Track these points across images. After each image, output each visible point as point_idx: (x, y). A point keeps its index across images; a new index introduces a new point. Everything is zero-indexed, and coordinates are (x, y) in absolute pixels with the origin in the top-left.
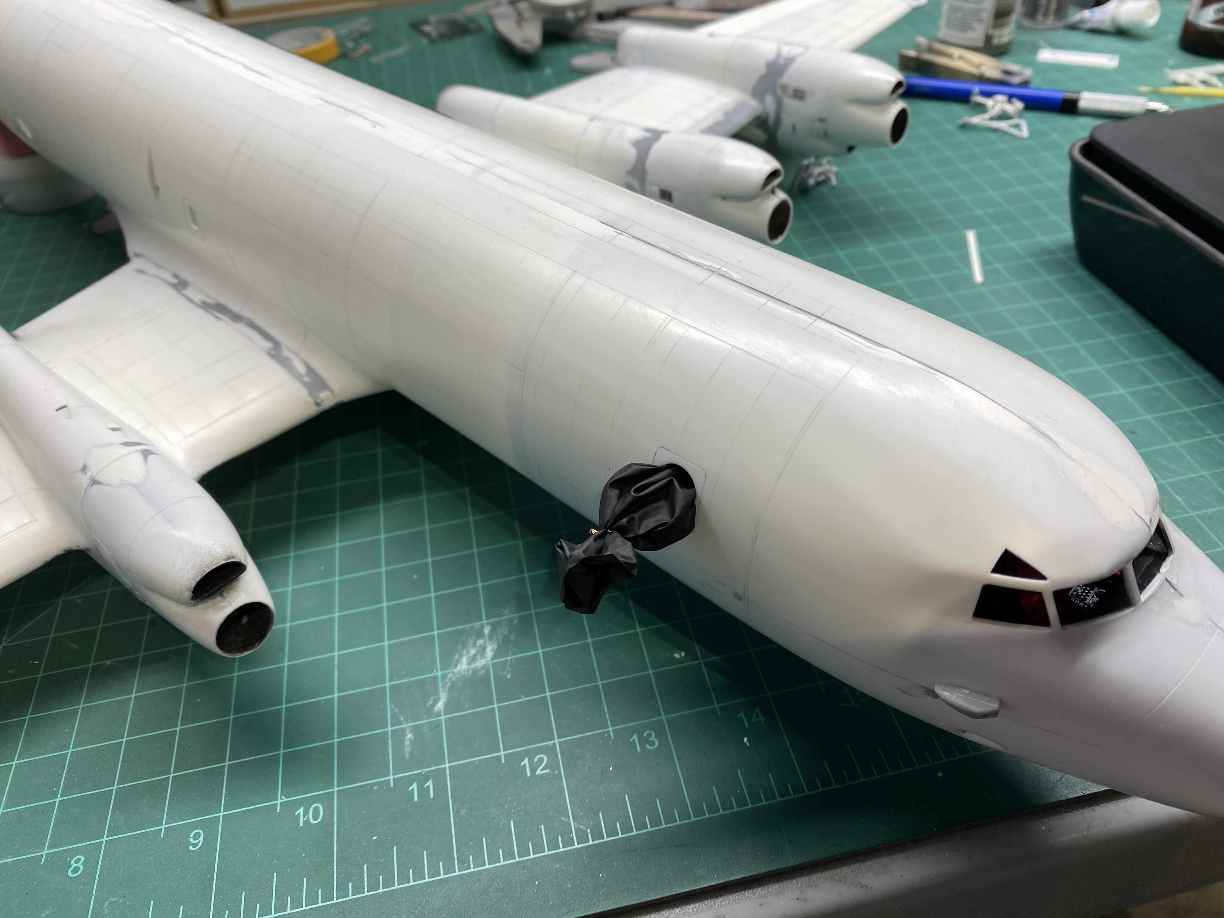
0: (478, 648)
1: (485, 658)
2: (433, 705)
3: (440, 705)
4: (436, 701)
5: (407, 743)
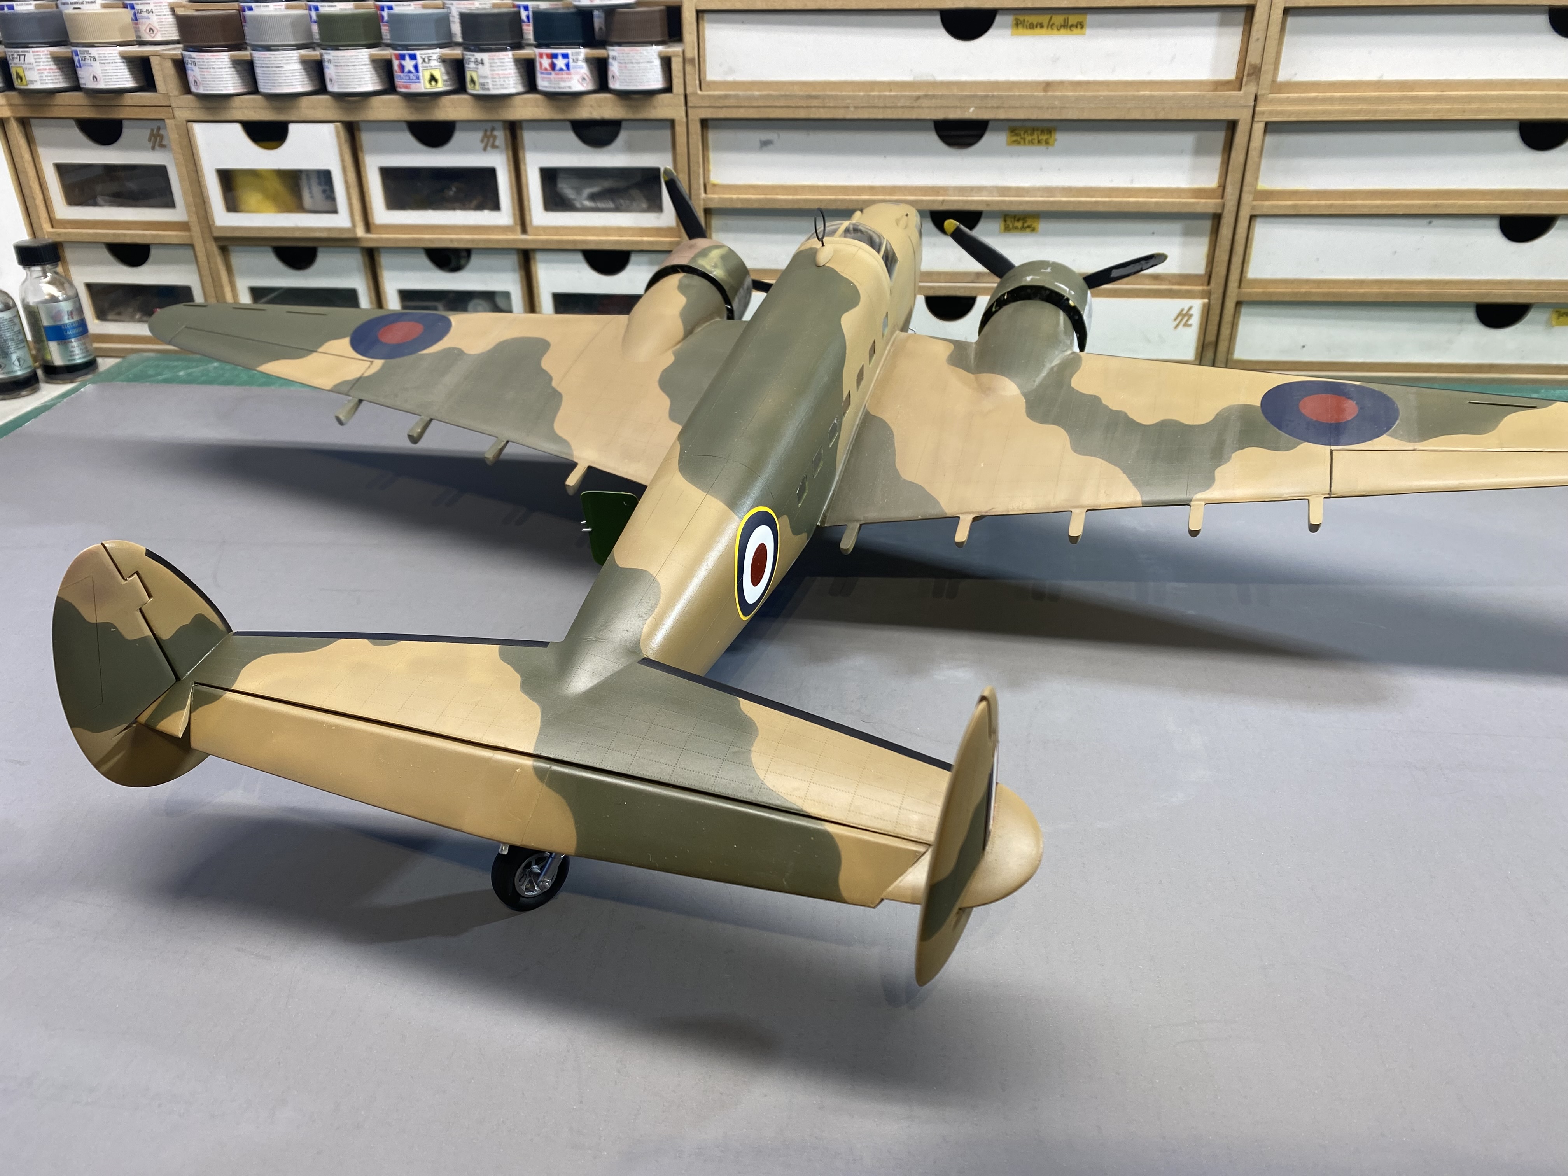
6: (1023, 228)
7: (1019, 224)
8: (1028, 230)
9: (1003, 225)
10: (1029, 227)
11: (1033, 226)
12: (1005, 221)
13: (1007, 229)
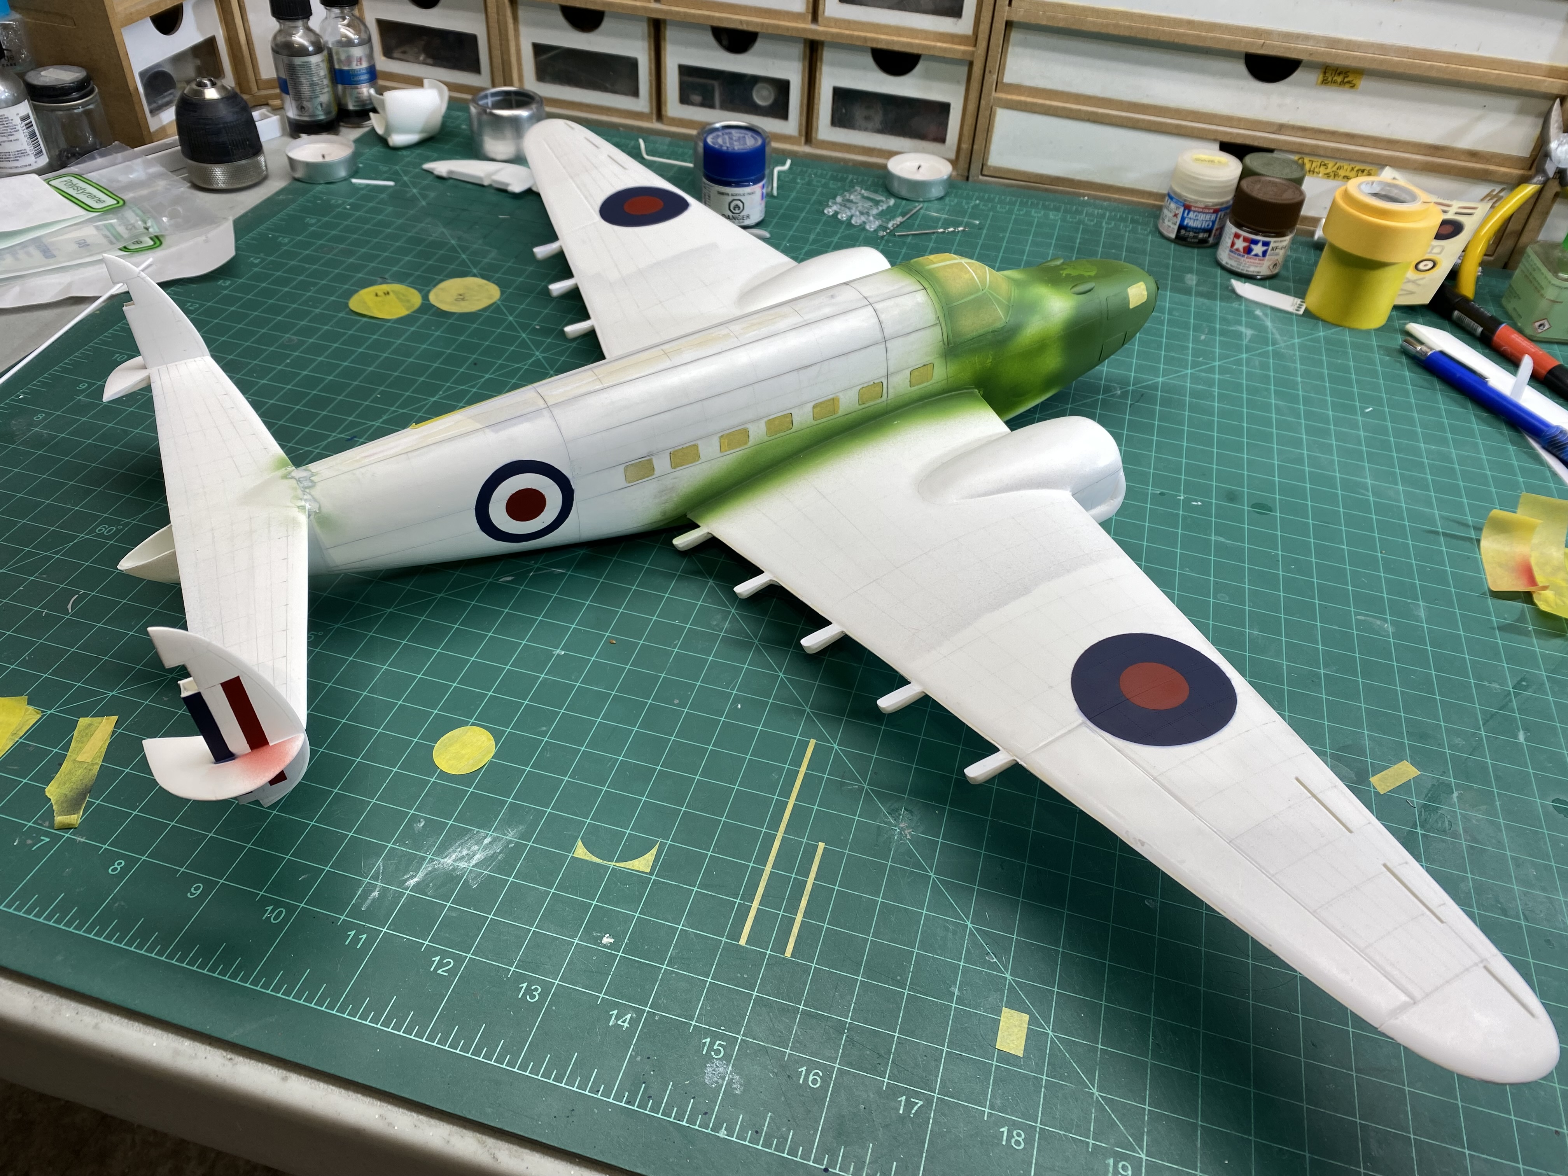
0: (470, 851)
1: (470, 862)
2: (407, 879)
3: (413, 882)
4: (413, 877)
5: (371, 897)
6: (1342, 83)
7: (1339, 79)
8: (1347, 86)
9: (1321, 76)
10: (1349, 82)
11: (1353, 82)
12: (1325, 73)
13: (1325, 82)
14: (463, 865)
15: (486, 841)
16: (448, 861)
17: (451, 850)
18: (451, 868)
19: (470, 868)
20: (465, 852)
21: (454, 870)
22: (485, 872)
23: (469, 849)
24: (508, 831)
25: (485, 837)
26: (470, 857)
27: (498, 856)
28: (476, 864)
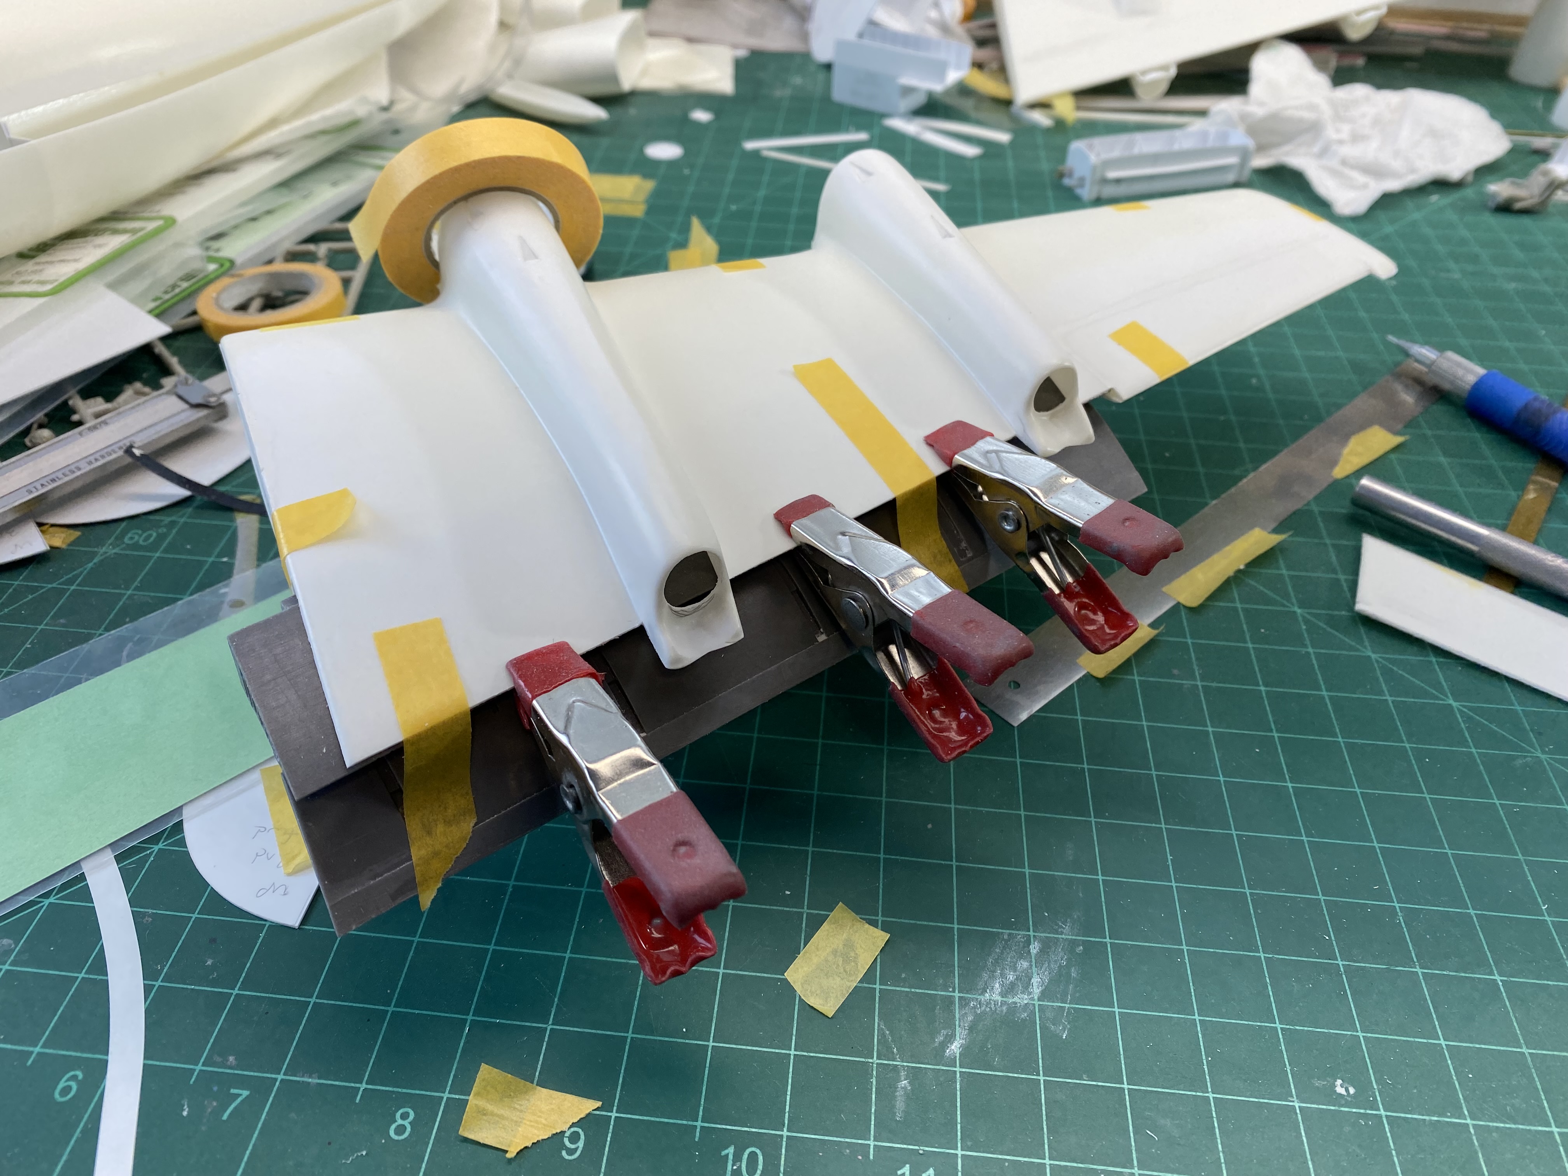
0: (1018, 973)
1: (1030, 993)
2: (944, 1045)
3: (955, 1047)
4: (950, 1038)
5: (900, 1093)
14: (1021, 999)
15: (1035, 948)
16: (994, 995)
17: (985, 976)
18: (1004, 1008)
19: (1037, 1003)
20: (1011, 977)
21: (1013, 1009)
22: (1067, 1006)
23: (1015, 969)
24: (1057, 925)
25: (1028, 943)
26: (1025, 982)
27: (1069, 974)
28: (1043, 993)
